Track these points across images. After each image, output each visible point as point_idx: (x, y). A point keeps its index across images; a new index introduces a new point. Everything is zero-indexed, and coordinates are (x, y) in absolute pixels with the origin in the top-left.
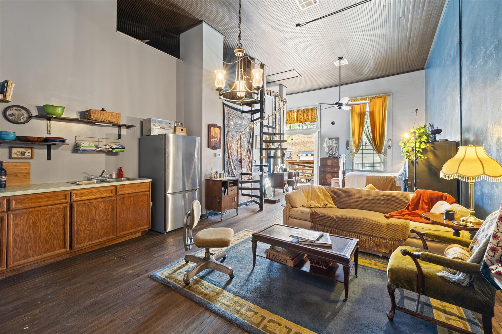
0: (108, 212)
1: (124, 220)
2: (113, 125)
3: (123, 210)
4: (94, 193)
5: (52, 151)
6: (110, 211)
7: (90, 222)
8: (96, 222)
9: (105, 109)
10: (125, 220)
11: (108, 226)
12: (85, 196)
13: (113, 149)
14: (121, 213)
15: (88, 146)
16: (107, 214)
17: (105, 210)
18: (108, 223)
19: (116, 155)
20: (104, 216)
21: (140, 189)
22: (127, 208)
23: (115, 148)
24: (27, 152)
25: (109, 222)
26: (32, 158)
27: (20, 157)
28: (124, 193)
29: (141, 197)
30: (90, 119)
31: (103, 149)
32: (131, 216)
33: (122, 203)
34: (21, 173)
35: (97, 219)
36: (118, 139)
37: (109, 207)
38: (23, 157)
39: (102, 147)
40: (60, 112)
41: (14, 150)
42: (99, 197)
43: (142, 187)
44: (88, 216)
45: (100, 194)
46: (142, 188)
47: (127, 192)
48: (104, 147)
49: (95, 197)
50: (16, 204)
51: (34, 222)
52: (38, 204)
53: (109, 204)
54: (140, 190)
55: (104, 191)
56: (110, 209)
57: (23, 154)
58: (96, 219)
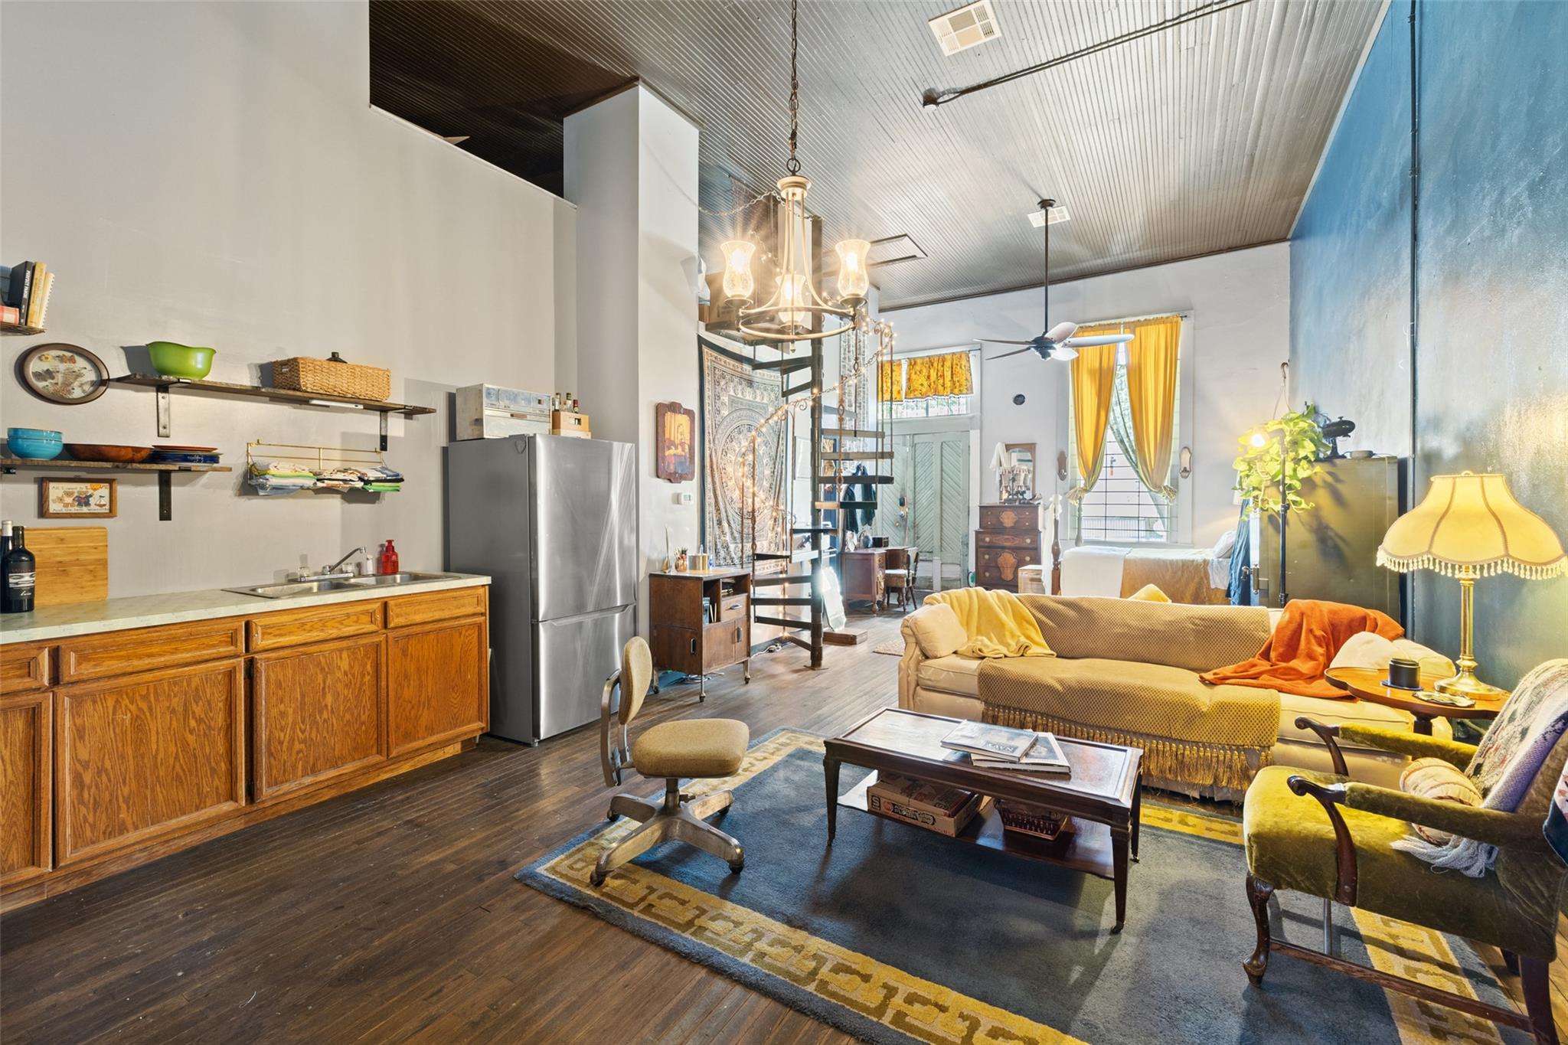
0: (362, 684)
1: (409, 706)
2: (365, 408)
3: (406, 676)
4: (320, 624)
5: (175, 491)
6: (367, 678)
7: (307, 714)
8: (325, 716)
9: (341, 357)
10: (413, 707)
11: (364, 727)
12: (290, 633)
13: (368, 482)
14: (400, 684)
15: (289, 472)
16: (360, 688)
17: (353, 675)
18: (364, 718)
19: (374, 503)
20: (350, 695)
21: (457, 607)
22: (418, 670)
23: (373, 481)
24: (97, 494)
25: (367, 713)
26: (111, 513)
27: (75, 509)
28: (409, 623)
29: (460, 634)
30: (294, 389)
31: (336, 482)
32: (430, 694)
33: (405, 652)
34: (77, 563)
35: (329, 705)
36: (378, 450)
37: (364, 666)
38: (85, 510)
39: (334, 477)
40: (200, 366)
41: (55, 490)
42: (334, 636)
43: (462, 601)
44: (303, 696)
45: (337, 625)
46: (463, 606)
47: (418, 618)
48: (340, 476)
49: (322, 636)
50: (79, 663)
51: (135, 719)
52: (147, 661)
53: (365, 656)
54: (457, 611)
55: (348, 616)
56: (369, 674)
57: (84, 501)
58: (326, 706)
